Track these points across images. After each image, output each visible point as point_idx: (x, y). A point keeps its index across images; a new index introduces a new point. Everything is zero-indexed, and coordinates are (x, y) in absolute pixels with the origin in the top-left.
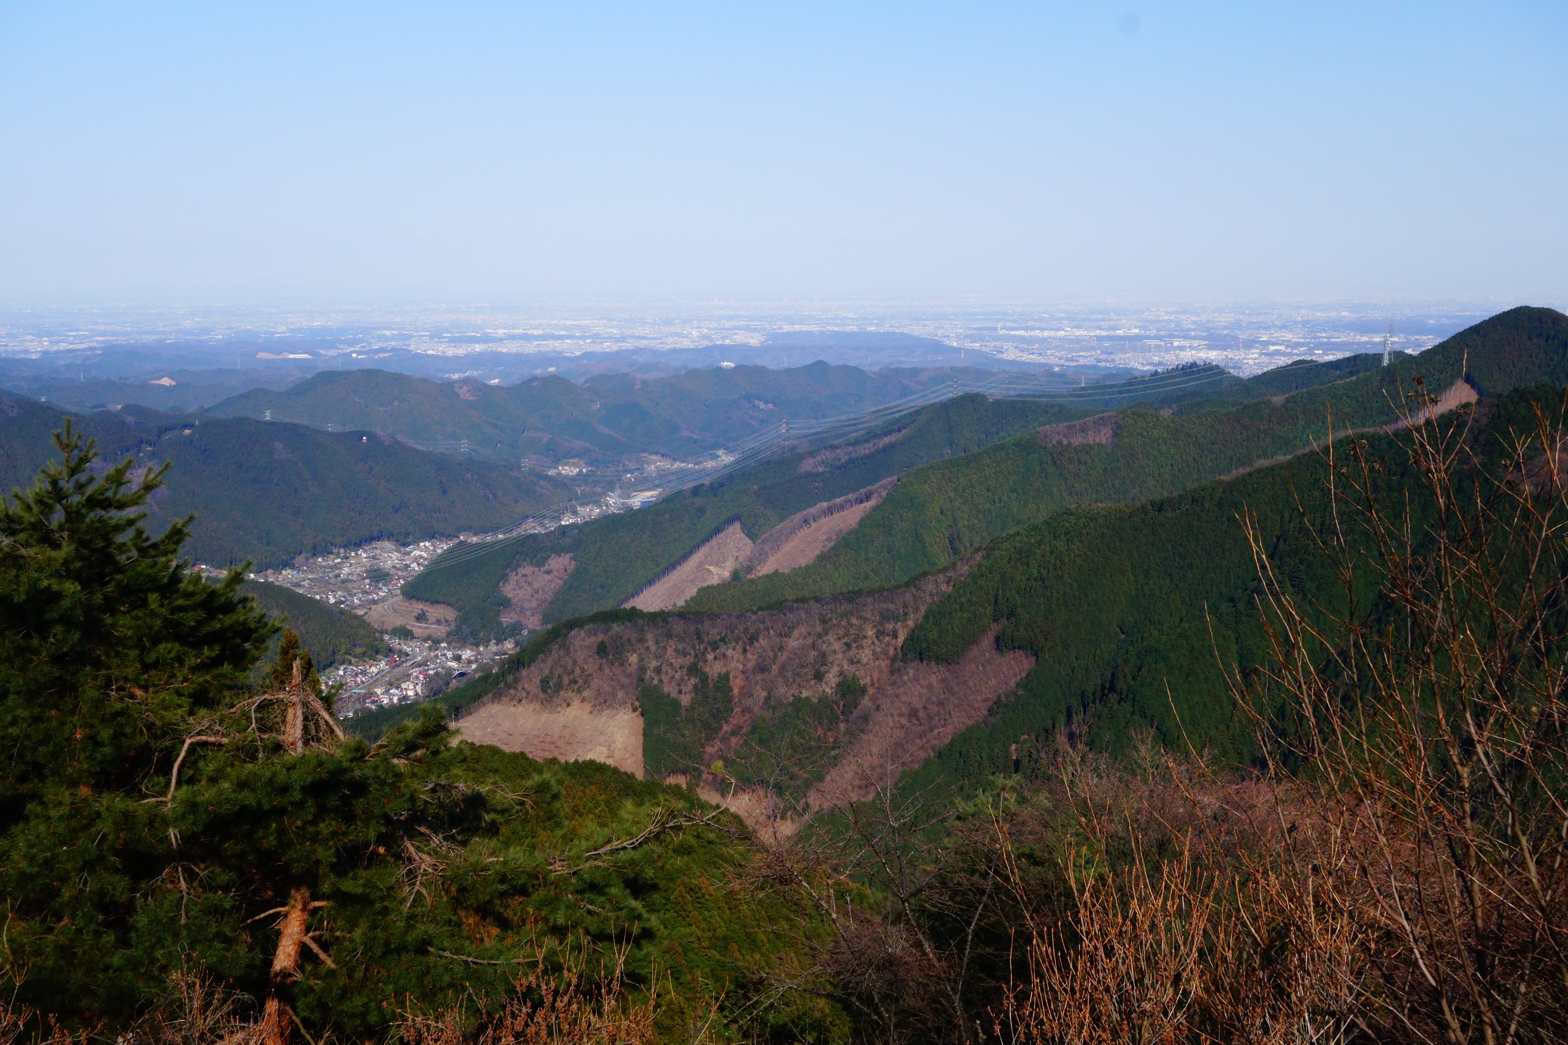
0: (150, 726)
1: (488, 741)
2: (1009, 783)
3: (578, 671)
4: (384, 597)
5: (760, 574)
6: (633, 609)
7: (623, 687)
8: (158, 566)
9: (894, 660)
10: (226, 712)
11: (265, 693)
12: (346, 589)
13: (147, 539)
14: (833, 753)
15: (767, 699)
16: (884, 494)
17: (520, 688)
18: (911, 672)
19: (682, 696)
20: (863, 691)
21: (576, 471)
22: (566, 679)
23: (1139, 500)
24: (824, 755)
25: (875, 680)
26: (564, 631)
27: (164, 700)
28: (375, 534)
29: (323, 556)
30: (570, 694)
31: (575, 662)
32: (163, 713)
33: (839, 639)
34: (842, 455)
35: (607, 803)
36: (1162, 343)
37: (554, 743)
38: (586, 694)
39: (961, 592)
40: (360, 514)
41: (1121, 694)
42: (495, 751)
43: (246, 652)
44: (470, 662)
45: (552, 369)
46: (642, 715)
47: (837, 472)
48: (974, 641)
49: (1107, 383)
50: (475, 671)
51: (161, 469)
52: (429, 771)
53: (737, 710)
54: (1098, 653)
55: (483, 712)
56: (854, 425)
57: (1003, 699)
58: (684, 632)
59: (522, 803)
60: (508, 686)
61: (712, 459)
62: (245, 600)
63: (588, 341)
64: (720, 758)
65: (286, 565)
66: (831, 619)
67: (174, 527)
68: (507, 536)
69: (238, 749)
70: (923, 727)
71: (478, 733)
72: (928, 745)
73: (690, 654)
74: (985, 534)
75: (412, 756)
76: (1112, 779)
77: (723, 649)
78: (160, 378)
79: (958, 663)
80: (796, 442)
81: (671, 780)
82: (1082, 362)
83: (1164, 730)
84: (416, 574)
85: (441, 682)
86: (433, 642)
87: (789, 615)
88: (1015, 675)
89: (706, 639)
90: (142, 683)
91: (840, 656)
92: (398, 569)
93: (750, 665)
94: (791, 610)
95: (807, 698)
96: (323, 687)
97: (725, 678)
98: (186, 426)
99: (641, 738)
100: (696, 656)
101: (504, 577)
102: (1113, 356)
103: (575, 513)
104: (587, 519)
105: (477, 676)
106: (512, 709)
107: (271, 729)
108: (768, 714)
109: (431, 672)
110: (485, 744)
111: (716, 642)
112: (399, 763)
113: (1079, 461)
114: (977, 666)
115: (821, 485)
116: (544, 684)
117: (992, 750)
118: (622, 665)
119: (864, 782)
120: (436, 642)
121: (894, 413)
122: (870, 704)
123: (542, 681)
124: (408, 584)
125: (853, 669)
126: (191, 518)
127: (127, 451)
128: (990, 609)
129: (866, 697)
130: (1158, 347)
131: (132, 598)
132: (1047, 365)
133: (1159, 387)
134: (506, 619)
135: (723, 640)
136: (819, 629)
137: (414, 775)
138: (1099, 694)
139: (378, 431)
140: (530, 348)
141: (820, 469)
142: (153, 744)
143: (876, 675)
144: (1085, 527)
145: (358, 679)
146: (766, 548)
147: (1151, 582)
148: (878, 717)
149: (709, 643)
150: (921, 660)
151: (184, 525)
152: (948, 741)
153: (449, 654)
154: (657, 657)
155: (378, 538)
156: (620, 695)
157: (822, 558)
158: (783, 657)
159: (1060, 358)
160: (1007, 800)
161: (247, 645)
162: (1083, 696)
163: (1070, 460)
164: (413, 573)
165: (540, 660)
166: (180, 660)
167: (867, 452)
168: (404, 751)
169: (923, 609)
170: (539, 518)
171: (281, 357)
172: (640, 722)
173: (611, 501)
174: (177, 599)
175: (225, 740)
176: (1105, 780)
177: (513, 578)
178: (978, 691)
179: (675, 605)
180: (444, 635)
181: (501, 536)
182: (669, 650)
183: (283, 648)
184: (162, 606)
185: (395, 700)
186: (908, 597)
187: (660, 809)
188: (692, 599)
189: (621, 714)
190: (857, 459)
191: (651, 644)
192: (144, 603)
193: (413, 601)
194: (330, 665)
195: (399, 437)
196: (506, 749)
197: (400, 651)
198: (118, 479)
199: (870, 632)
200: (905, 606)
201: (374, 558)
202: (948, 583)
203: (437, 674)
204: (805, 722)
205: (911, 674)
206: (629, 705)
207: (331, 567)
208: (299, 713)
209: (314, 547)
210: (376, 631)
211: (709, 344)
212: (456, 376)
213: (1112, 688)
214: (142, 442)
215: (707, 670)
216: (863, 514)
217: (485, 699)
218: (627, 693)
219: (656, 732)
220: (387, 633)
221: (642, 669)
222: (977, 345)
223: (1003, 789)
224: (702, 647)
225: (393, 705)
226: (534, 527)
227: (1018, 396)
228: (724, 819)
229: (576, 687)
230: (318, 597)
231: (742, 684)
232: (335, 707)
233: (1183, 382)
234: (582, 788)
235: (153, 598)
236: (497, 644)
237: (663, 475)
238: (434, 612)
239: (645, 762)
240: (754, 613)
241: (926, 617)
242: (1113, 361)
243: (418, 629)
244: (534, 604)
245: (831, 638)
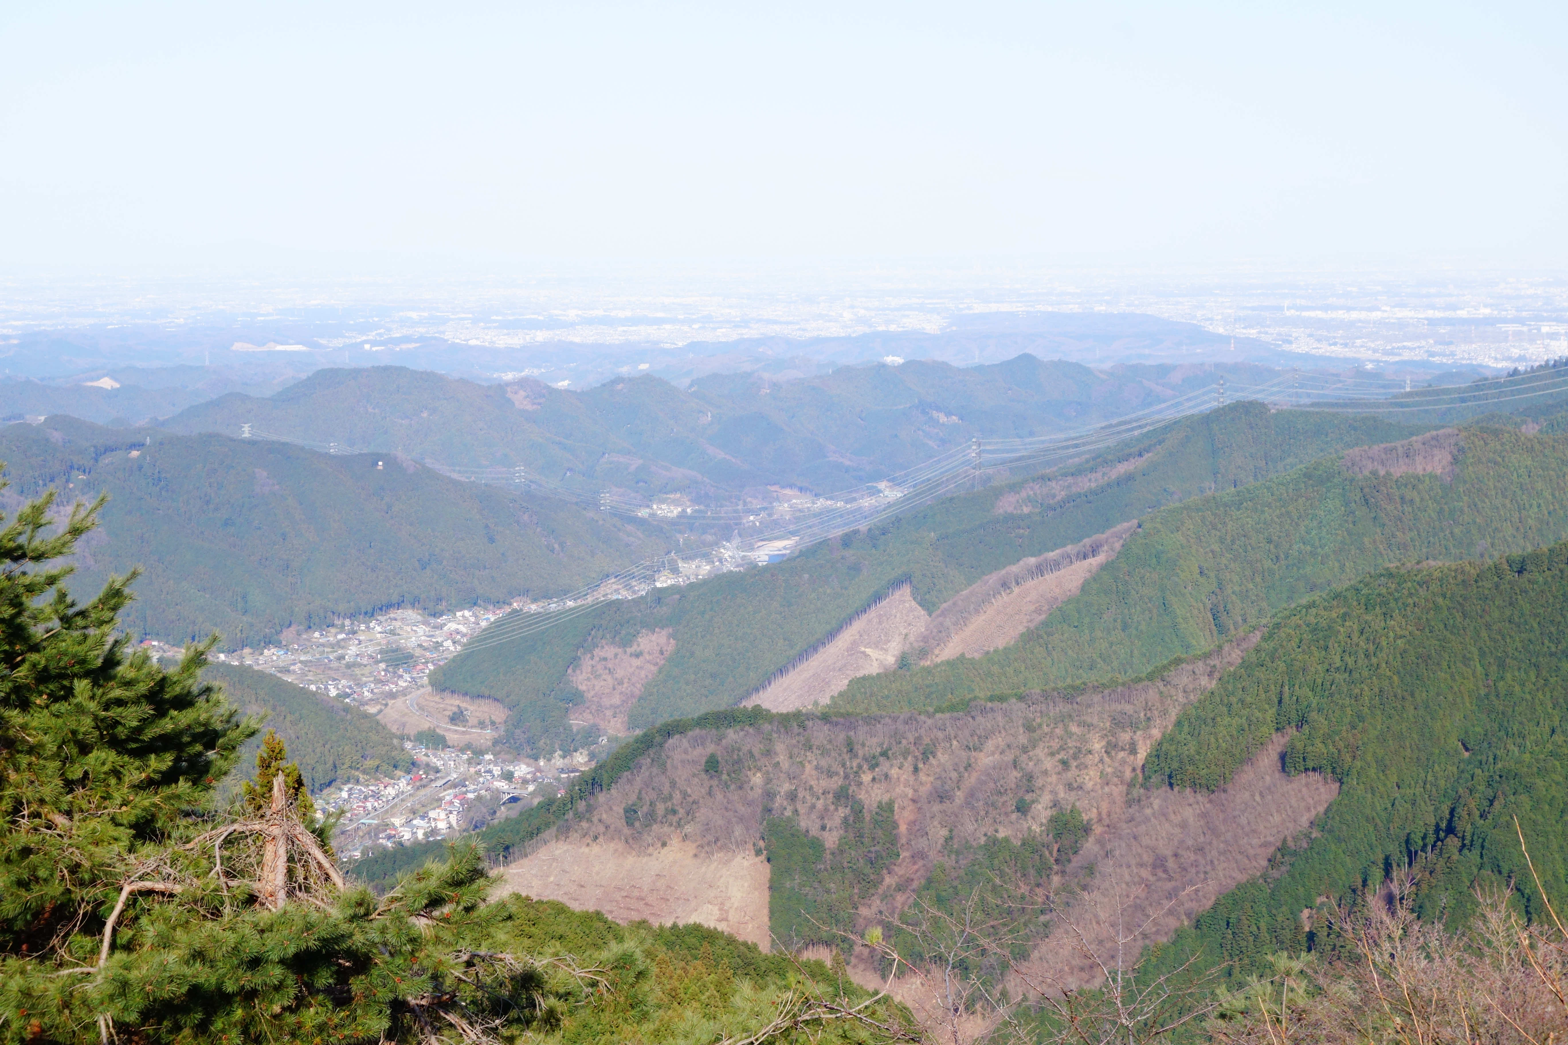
0: (74, 869)
1: (549, 895)
2: (1296, 965)
3: (677, 796)
4: (406, 688)
5: (939, 660)
6: (757, 708)
7: (741, 819)
8: (90, 642)
9: (1131, 785)
10: (180, 849)
11: (233, 822)
12: (353, 677)
13: (72, 605)
14: (1043, 918)
15: (949, 839)
16: (1118, 546)
17: (595, 819)
18: (1156, 803)
19: (826, 834)
20: (1087, 830)
21: (676, 511)
22: (660, 808)
23: (1491, 556)
24: (1030, 921)
25: (1104, 815)
26: (658, 739)
27: (94, 831)
28: (395, 599)
29: (322, 630)
30: (666, 829)
31: (673, 784)
32: (92, 848)
33: (1052, 754)
34: (1058, 490)
35: (718, 985)
36: (1525, 329)
37: (643, 899)
38: (688, 829)
39: (1230, 687)
40: (373, 570)
41: (1463, 838)
42: (560, 909)
43: (208, 764)
44: (525, 782)
45: (644, 367)
46: (769, 860)
47: (1051, 514)
48: (1247, 759)
49: (1443, 386)
50: (533, 794)
51: (93, 505)
52: (459, 936)
53: (905, 854)
54: (1429, 778)
55: (543, 854)
56: (1076, 446)
57: (1291, 843)
58: (830, 741)
59: (594, 984)
60: (579, 817)
61: (871, 495)
62: (208, 690)
63: (696, 326)
64: (880, 922)
65: (269, 642)
66: (1040, 726)
67: (111, 588)
68: (580, 602)
69: (195, 902)
70: (1173, 883)
71: (536, 883)
72: (1181, 910)
73: (837, 774)
74: (1264, 604)
75: (436, 913)
76: (1448, 960)
77: (884, 766)
78: (98, 378)
79: (1225, 791)
80: (990, 471)
81: (810, 955)
82: (1406, 356)
83: (1527, 891)
84: (450, 656)
85: (484, 810)
86: (474, 753)
87: (979, 719)
88: (1308, 809)
89: (860, 753)
90: (65, 807)
91: (1054, 778)
92: (425, 649)
93: (924, 790)
94: (984, 711)
95: (1007, 840)
96: (319, 815)
97: (887, 808)
98: (133, 446)
99: (767, 893)
100: (846, 777)
101: (574, 662)
102: (1452, 348)
103: (675, 571)
104: (693, 579)
105: (536, 801)
106: (585, 850)
107: (242, 873)
108: (949, 862)
109: (471, 796)
110: (545, 899)
111: (874, 757)
112: (421, 924)
113: (1402, 498)
114: (1253, 796)
115: (1027, 532)
116: (630, 814)
117: (1273, 916)
118: (741, 788)
119: (1087, 962)
120: (479, 753)
121: (1133, 429)
122: (1096, 848)
123: (626, 811)
124: (439, 669)
125: (1072, 797)
126: (134, 575)
127: (52, 480)
128: (1272, 712)
129: (1091, 839)
130: (1518, 334)
131: (51, 687)
132: (1355, 360)
133: (1519, 392)
134: (577, 722)
135: (884, 754)
136: (1023, 739)
137: (438, 940)
138: (1431, 839)
139: (399, 453)
140: (614, 336)
141: (1026, 510)
142: (78, 893)
143: (1104, 806)
144: (1411, 595)
145: (369, 805)
146: (948, 622)
147: (1509, 676)
148: (1107, 867)
149: (865, 759)
150: (1171, 785)
151: (124, 585)
152: (1209, 904)
153: (497, 771)
154: (791, 778)
155: (399, 605)
156: (738, 831)
157: (1030, 637)
158: (971, 780)
159: (1375, 351)
160: (1292, 990)
161: (211, 754)
162: (1407, 842)
163: (1390, 498)
164: (446, 655)
165: (623, 780)
166: (116, 773)
167: (1093, 485)
168: (427, 906)
169: (1174, 713)
170: (625, 577)
171: (265, 349)
172: (765, 871)
173: (727, 554)
174: (112, 688)
175: (178, 889)
176: (1437, 962)
177: (587, 663)
178: (1254, 831)
179: (816, 704)
180: (489, 743)
181: (570, 604)
182: (808, 768)
183: (263, 760)
184: (92, 698)
185: (420, 835)
186: (1152, 694)
187: (790, 995)
188: (841, 694)
189: (738, 859)
190: (1079, 495)
191: (782, 758)
192: (69, 693)
193: (447, 694)
194: (330, 784)
195: (429, 462)
196: (575, 907)
197: (428, 765)
198: (34, 521)
199: (1098, 745)
200: (1147, 708)
201: (393, 632)
202: (1210, 675)
203: (479, 798)
204: (1002, 875)
205: (1156, 807)
206: (750, 846)
207: (332, 646)
208: (282, 851)
209: (309, 617)
210: (394, 736)
211: (867, 330)
212: (509, 376)
213: (1450, 830)
214: (72, 467)
215: (862, 796)
216: (1088, 575)
217: (546, 835)
218: (747, 829)
219: (788, 884)
220: (409, 739)
221: (770, 795)
222: (1252, 333)
223: (1288, 975)
224: (855, 764)
225: (417, 843)
226: (617, 591)
227: (1313, 405)
228: (881, 1010)
229: (675, 819)
230: (313, 688)
231: (912, 817)
232: (333, 844)
233: (1555, 385)
234: (682, 964)
235: (82, 686)
236: (564, 757)
237: (800, 517)
238: (475, 710)
239: (772, 929)
240: (930, 716)
241: (1179, 724)
242: (1453, 354)
243: (453, 734)
244: (616, 700)
245: (1040, 752)
